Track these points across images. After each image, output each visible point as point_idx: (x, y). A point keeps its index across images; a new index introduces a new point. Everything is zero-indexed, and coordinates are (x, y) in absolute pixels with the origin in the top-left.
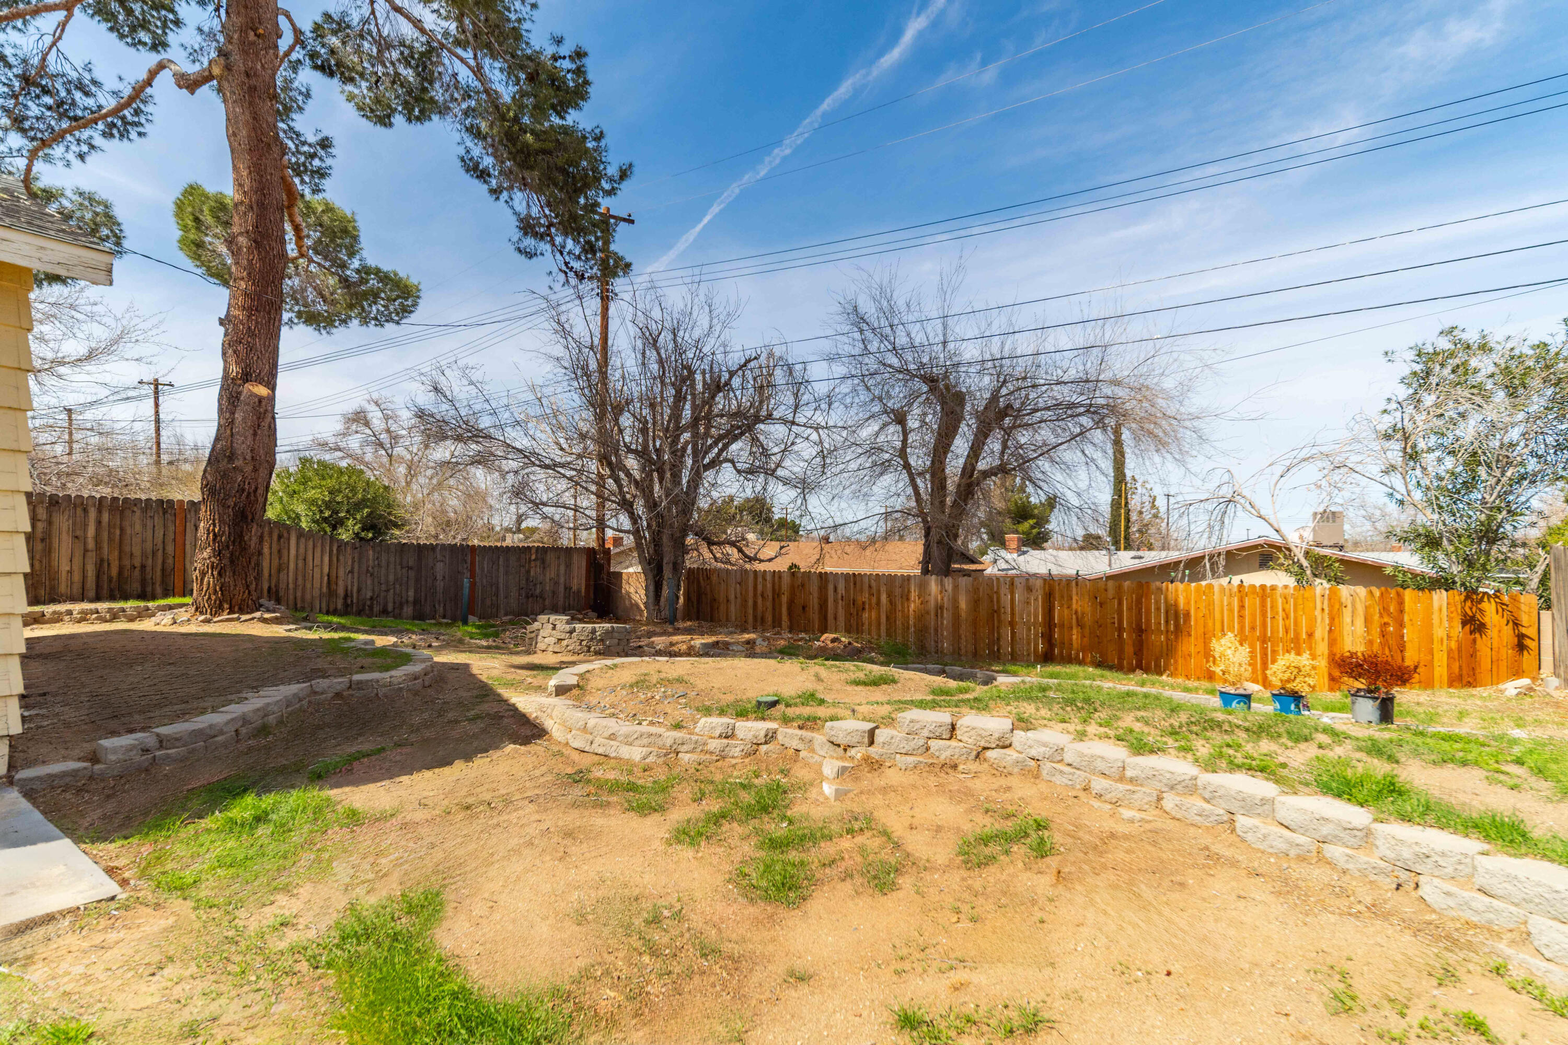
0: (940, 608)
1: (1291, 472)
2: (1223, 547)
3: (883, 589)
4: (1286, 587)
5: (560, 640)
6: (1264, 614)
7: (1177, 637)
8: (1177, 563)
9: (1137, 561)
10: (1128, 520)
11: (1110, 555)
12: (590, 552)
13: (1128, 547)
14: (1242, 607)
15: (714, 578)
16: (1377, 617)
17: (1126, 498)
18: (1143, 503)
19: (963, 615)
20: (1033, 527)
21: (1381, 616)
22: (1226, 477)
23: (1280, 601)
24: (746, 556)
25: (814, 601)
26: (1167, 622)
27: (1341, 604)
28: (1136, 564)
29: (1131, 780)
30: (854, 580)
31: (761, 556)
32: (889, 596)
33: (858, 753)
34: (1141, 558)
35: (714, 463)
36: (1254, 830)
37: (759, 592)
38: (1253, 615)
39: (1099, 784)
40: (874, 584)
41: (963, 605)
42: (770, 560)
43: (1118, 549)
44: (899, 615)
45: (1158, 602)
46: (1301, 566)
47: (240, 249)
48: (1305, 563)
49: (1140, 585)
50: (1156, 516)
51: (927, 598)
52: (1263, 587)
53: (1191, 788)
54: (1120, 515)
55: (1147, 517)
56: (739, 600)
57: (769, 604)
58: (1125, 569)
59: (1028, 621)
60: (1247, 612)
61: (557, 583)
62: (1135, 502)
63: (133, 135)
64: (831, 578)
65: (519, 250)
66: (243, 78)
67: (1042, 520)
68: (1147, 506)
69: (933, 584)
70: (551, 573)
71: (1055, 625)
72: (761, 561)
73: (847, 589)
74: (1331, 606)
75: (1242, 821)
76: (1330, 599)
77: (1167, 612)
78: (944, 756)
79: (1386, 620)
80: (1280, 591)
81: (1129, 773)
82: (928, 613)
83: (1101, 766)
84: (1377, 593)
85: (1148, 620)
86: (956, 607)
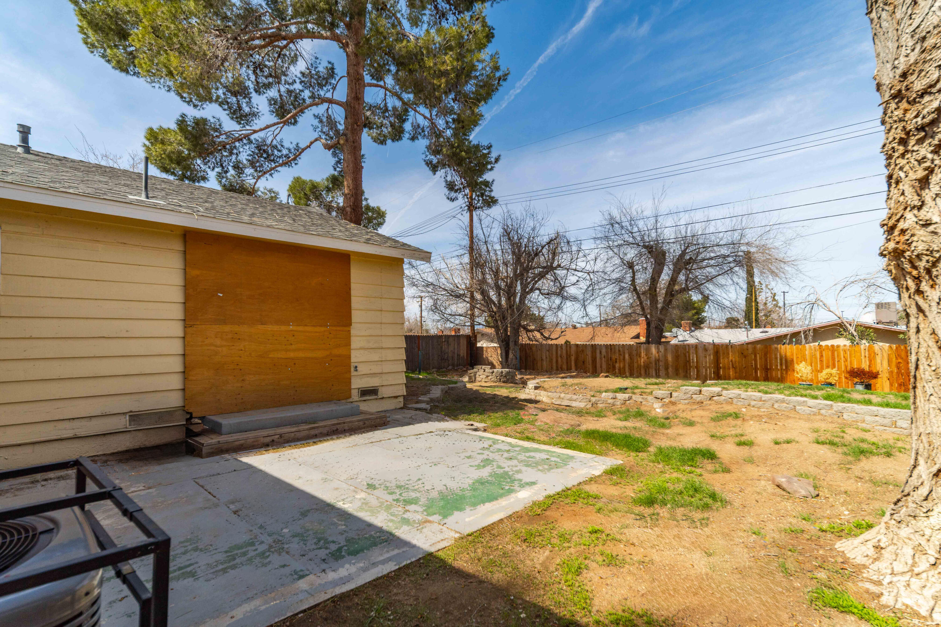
0: (657, 361)
1: (846, 288)
2: (812, 326)
3: (626, 352)
4: (845, 345)
5: (488, 376)
6: (833, 359)
7: (787, 373)
8: (786, 336)
9: (764, 334)
10: (757, 309)
11: (748, 331)
12: (468, 337)
13: (758, 326)
14: (822, 356)
15: (534, 349)
16: (894, 359)
17: (756, 296)
18: (767, 298)
19: (670, 364)
20: (694, 315)
21: (897, 359)
22: (812, 291)
23: (842, 353)
24: (545, 337)
25: (589, 359)
26: (781, 365)
27: (875, 353)
28: (763, 336)
29: (764, 401)
30: (610, 348)
31: (552, 337)
32: (629, 355)
33: (667, 400)
34: (767, 332)
35: (532, 290)
36: (801, 409)
37: (559, 355)
38: (828, 360)
39: (753, 403)
40: (621, 349)
41: (670, 358)
42: (556, 339)
43: (752, 328)
44: (636, 365)
45: (776, 355)
46: (853, 335)
47: (347, 213)
48: (855, 334)
49: (766, 347)
50: (776, 306)
51: (650, 356)
52: (833, 346)
53: (783, 401)
54: (752, 306)
55: (770, 306)
56: (548, 359)
57: (565, 361)
58: (757, 339)
59: (706, 366)
60: (824, 359)
61: (454, 353)
62: (761, 298)
63: (293, 165)
64: (598, 347)
65: (448, 199)
66: (352, 144)
67: (699, 311)
68: (770, 299)
69: (653, 349)
70: (451, 348)
71: (720, 368)
72: (552, 339)
73: (607, 352)
74: (870, 355)
75: (798, 407)
76: (869, 351)
77: (781, 360)
78: (698, 400)
79: (900, 360)
80: (841, 348)
81: (763, 399)
82: (651, 363)
83: (754, 398)
84: (894, 346)
85: (771, 364)
86: (666, 360)
